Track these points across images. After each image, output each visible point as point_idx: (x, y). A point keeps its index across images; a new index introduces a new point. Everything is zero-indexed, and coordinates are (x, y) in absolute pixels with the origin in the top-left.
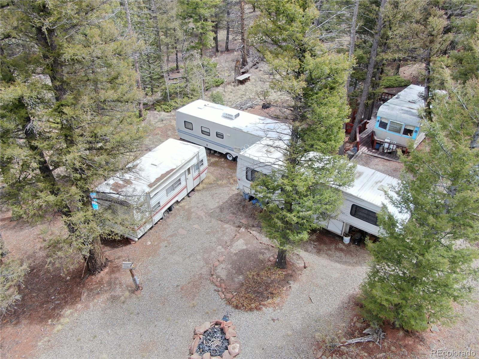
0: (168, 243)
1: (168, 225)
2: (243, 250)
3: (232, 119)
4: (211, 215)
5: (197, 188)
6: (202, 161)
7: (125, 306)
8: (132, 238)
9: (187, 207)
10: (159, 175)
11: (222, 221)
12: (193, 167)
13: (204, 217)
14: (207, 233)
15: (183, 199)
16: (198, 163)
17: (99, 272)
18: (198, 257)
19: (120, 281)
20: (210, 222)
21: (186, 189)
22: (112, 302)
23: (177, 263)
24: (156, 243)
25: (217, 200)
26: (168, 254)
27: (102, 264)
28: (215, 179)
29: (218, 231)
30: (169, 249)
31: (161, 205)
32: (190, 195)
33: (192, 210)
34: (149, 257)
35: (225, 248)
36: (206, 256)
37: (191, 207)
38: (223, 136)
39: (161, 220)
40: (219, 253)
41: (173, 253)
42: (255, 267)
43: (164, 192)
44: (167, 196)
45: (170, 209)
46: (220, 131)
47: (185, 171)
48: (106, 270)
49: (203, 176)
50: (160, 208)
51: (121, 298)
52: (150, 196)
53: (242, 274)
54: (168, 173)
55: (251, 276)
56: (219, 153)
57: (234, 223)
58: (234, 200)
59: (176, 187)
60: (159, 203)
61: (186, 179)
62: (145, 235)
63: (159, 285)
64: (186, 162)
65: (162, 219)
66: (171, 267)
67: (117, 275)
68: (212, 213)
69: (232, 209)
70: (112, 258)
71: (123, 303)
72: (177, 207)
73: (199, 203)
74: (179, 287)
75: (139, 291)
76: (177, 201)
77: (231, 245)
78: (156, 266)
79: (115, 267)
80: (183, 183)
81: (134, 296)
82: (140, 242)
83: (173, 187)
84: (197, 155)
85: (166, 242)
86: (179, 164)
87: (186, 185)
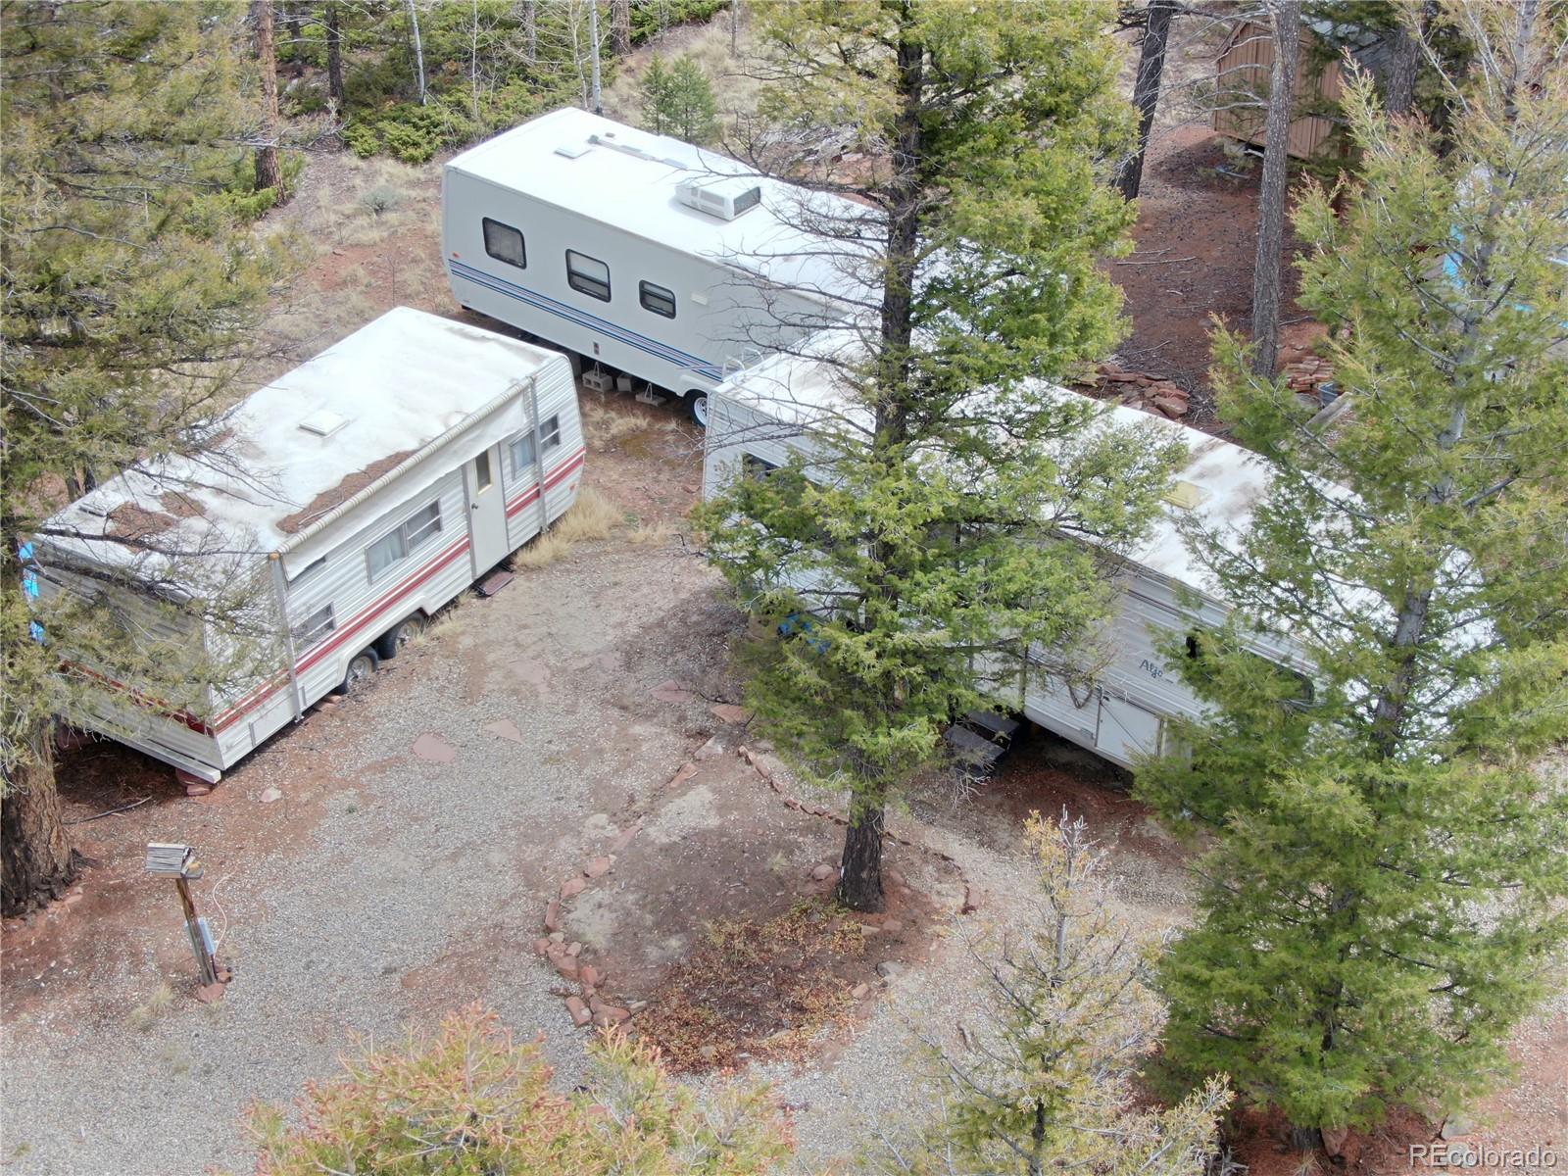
0: (360, 795)
1: (367, 720)
2: (703, 835)
3: (721, 218)
4: (577, 683)
5: (524, 557)
6: (554, 422)
7: (151, 1043)
8: (192, 767)
9: (466, 642)
10: (333, 481)
11: (624, 708)
12: (505, 448)
13: (543, 689)
14: (552, 759)
15: (453, 603)
16: (532, 434)
17: (42, 906)
18: (496, 857)
19: (132, 945)
20: (571, 711)
21: (465, 558)
22: (97, 1024)
23: (394, 881)
24: (304, 796)
25: (618, 616)
26: (358, 842)
27: (55, 869)
28: (621, 518)
29: (601, 751)
30: (362, 821)
31: (338, 625)
32: (486, 588)
33: (490, 658)
34: (268, 852)
35: (624, 824)
36: (532, 853)
37: (488, 644)
38: (672, 302)
39: (336, 698)
40: (593, 843)
41: (380, 838)
42: (743, 905)
43: (355, 560)
44: (370, 582)
45: (382, 648)
46: (659, 280)
47: (463, 467)
48: (74, 897)
49: (559, 499)
50: (331, 637)
51: (134, 1012)
52: (284, 573)
53: (684, 929)
54: (376, 470)
55: (719, 941)
56: (659, 391)
57: (682, 719)
58: (695, 618)
59: (415, 542)
60: (328, 610)
61: (469, 508)
62: (258, 759)
63: (308, 967)
64: (469, 421)
65: (339, 690)
66: (365, 897)
67: (122, 921)
68: (582, 670)
69: (679, 656)
70: (99, 850)
71: (145, 1029)
72: (420, 640)
73: (525, 627)
74: (396, 977)
75: (216, 986)
76: (421, 611)
77: (651, 811)
78: (298, 889)
79: (114, 888)
80: (453, 529)
81: (192, 1005)
82: (231, 790)
83: (402, 541)
84: (527, 392)
85: (352, 792)
86: (436, 430)
87: (470, 535)
